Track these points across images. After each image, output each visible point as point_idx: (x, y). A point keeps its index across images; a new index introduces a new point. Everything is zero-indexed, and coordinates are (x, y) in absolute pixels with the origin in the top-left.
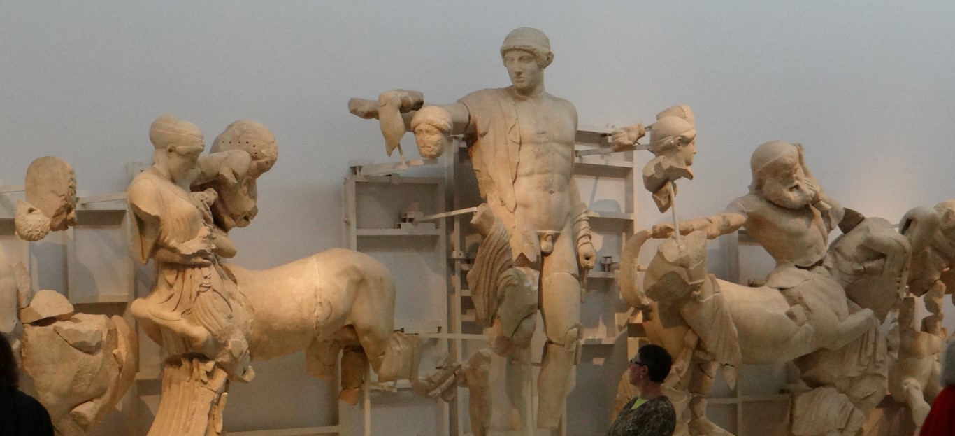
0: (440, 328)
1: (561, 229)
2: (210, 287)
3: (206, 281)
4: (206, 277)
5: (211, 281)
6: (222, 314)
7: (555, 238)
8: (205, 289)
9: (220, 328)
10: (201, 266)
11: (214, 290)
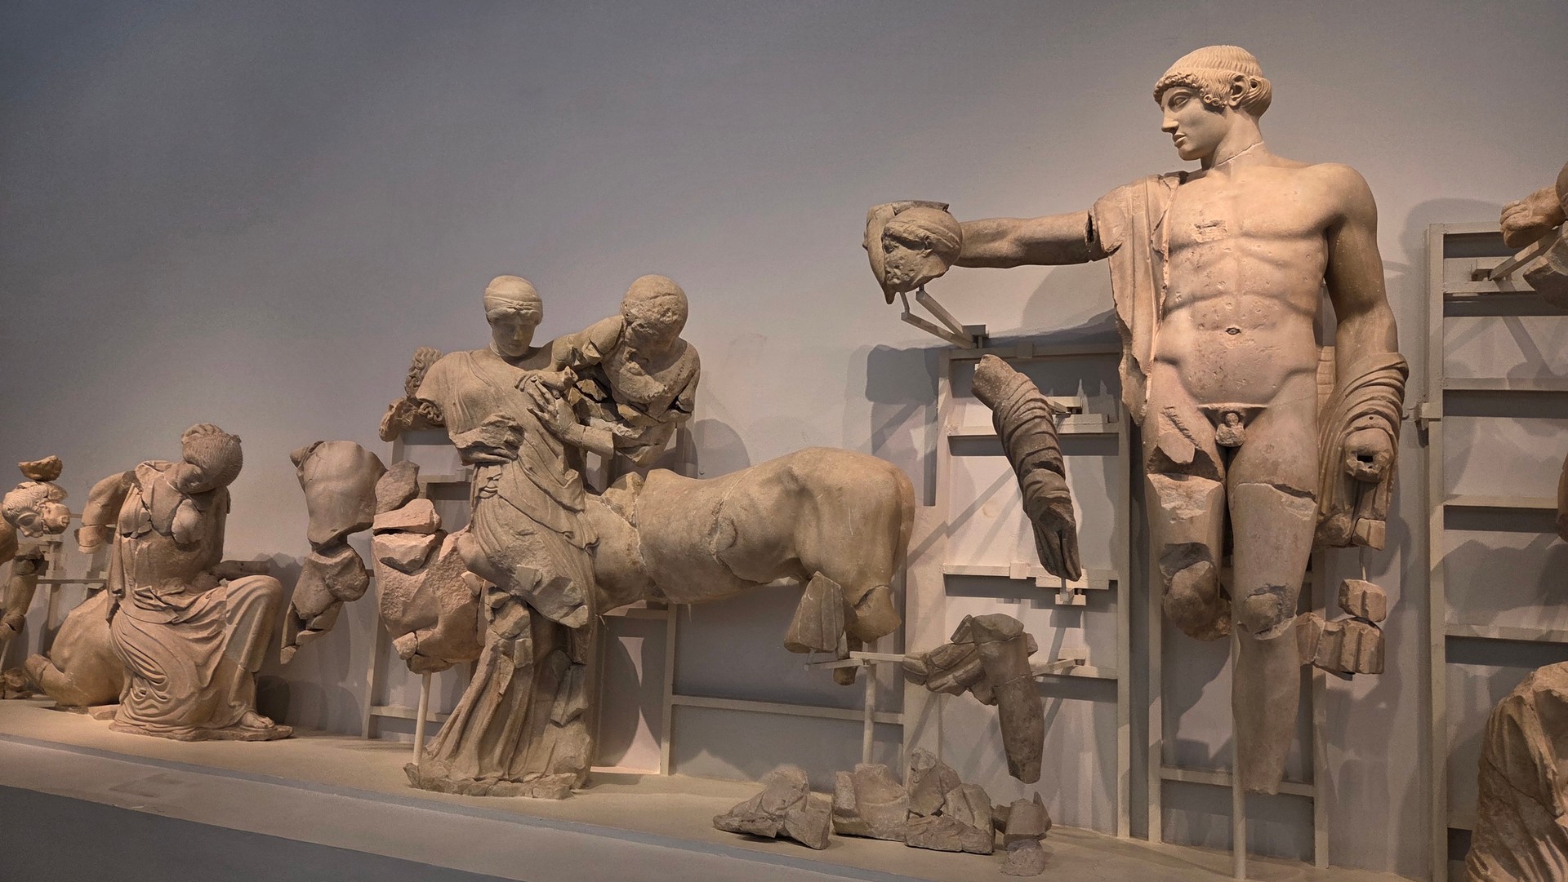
0: (1113, 583)
1: (1268, 399)
2: (496, 492)
3: (491, 484)
4: (491, 479)
5: (500, 484)
6: (506, 528)
7: (1249, 417)
8: (488, 494)
9: (498, 547)
10: (487, 463)
11: (501, 497)
